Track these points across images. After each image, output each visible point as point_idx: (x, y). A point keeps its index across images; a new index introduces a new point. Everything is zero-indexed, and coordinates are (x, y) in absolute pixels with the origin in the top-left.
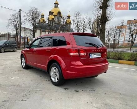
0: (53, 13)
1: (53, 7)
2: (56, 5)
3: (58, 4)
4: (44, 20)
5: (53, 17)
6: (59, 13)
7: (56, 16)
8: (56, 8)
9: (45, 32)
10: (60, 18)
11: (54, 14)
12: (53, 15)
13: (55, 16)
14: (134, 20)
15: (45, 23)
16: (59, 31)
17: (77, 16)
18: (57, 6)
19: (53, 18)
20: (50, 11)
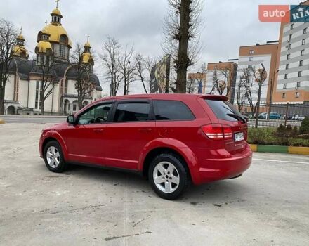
0: (49, 35)
1: (49, 23)
2: (56, 18)
3: (61, 17)
4: (24, 53)
5: (48, 45)
6: (64, 37)
7: (55, 45)
8: (57, 25)
9: (29, 80)
10: (67, 48)
11: (50, 38)
12: (47, 40)
13: (53, 43)
14: (220, 62)
15: (27, 58)
16: (64, 79)
17: (112, 48)
18: (59, 21)
19: (49, 49)
20: (40, 32)
